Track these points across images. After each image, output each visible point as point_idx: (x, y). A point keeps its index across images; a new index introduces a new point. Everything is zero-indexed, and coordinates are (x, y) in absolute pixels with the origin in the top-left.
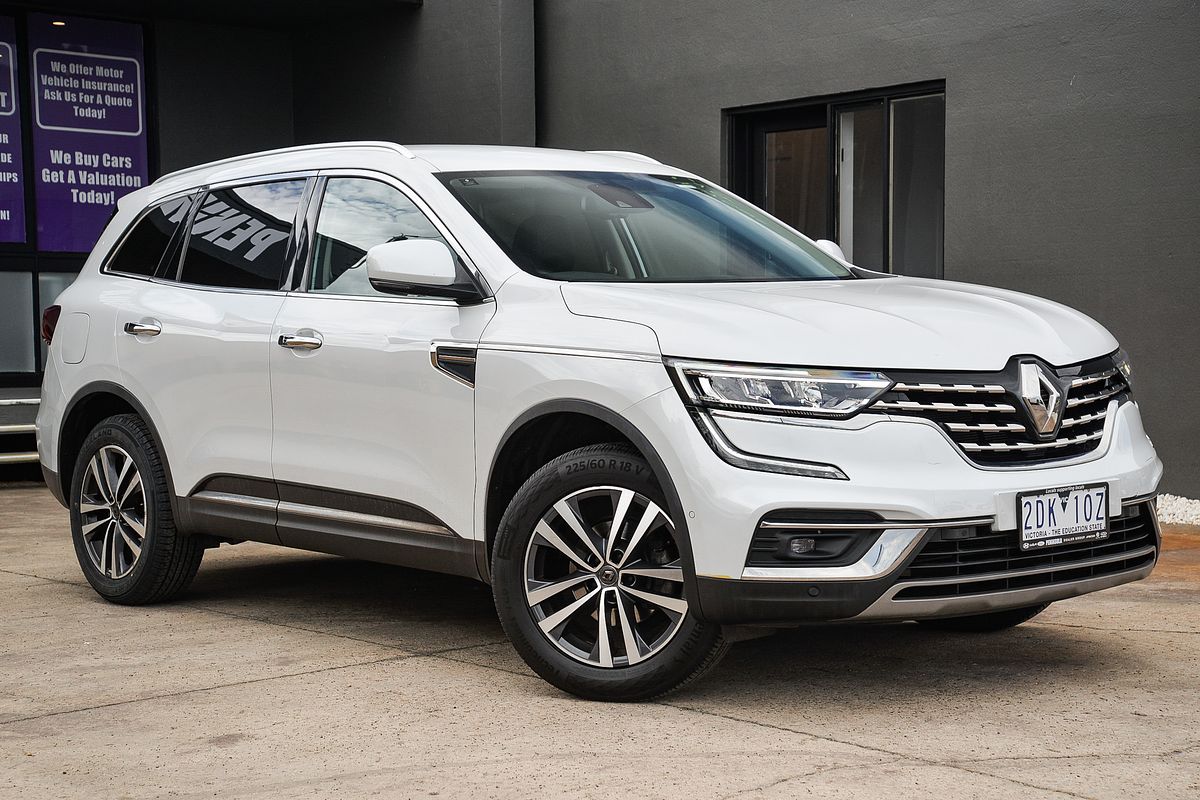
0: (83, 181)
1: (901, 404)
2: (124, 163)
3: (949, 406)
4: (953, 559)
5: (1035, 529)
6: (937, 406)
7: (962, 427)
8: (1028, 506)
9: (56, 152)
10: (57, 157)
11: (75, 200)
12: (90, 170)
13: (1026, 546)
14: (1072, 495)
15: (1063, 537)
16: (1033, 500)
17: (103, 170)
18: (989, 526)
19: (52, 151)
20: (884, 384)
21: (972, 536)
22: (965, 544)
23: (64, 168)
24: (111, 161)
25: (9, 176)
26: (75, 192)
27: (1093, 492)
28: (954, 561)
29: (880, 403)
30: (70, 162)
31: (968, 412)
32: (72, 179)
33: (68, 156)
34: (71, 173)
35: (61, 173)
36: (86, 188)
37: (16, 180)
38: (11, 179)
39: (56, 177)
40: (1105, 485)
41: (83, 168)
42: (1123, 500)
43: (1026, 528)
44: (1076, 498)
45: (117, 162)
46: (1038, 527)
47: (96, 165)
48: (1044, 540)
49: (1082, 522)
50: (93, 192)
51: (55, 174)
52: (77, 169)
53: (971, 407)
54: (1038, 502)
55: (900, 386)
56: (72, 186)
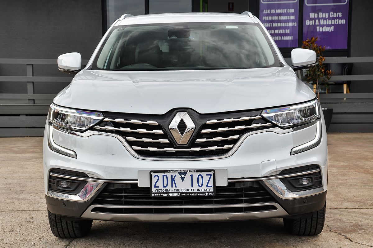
0: (321, 23)
1: (106, 127)
2: (339, 15)
3: (128, 130)
4: (121, 197)
5: (161, 187)
6: (122, 129)
7: (134, 139)
8: (157, 177)
9: (312, 13)
10: (312, 15)
11: (318, 31)
12: (325, 19)
13: (154, 195)
14: (188, 174)
15: (181, 193)
16: (160, 175)
17: (329, 18)
18: (137, 184)
19: (310, 14)
20: (100, 118)
21: (129, 188)
22: (126, 191)
23: (315, 19)
24: (333, 15)
25: (293, 24)
26: (318, 27)
27: (204, 174)
28: (122, 198)
29: (97, 127)
30: (317, 17)
31: (137, 132)
32: (317, 23)
33: (316, 15)
34: (317, 21)
35: (313, 21)
36: (323, 26)
37: (296, 25)
38: (294, 25)
39: (311, 23)
40: (214, 171)
41: (322, 18)
42: (228, 179)
43: (155, 187)
44: (192, 176)
45: (335, 15)
46: (164, 187)
47: (327, 17)
48: (168, 193)
49: (196, 187)
50: (325, 27)
51: (311, 22)
52: (319, 19)
53: (139, 130)
54: (163, 176)
55: (107, 119)
56: (317, 25)
